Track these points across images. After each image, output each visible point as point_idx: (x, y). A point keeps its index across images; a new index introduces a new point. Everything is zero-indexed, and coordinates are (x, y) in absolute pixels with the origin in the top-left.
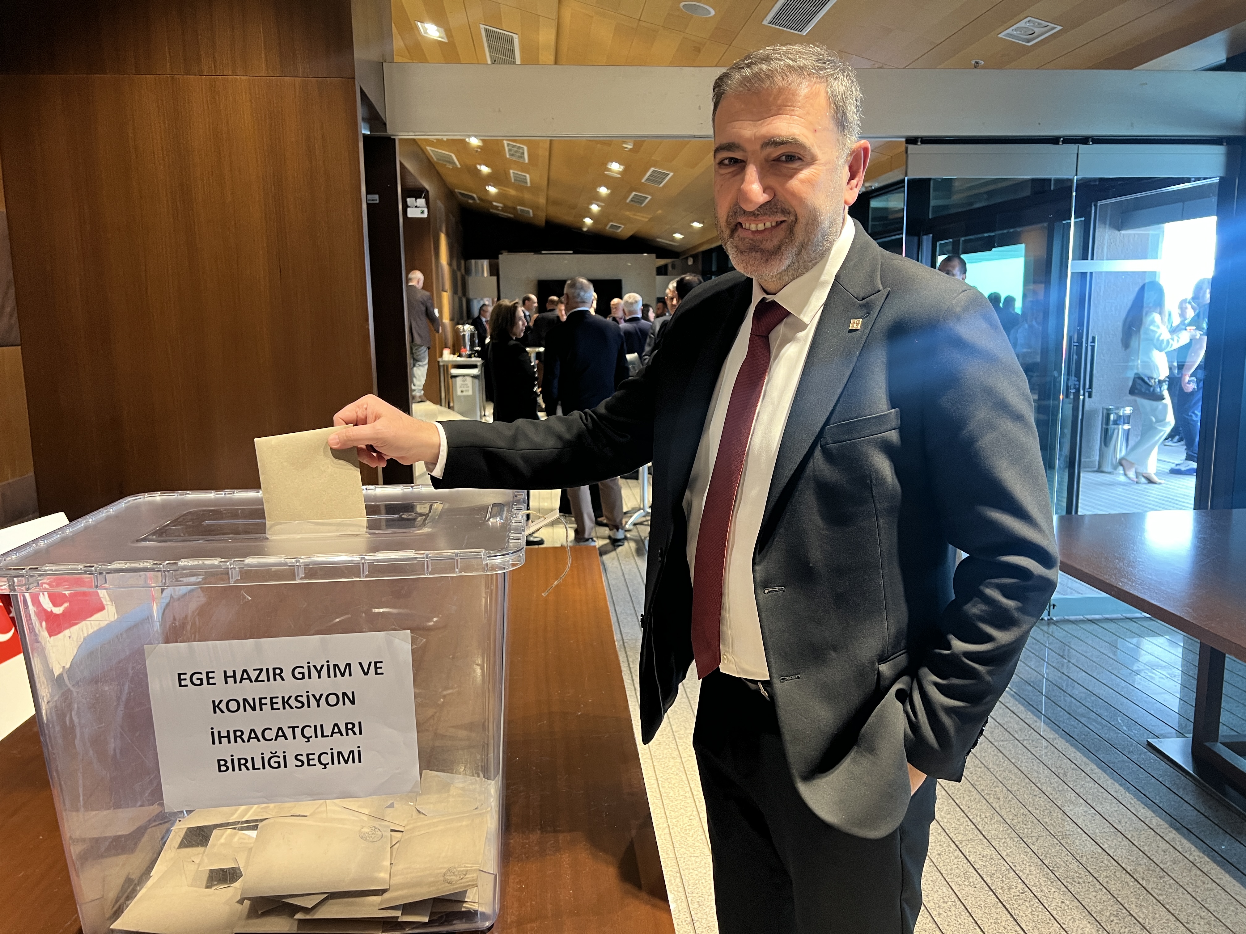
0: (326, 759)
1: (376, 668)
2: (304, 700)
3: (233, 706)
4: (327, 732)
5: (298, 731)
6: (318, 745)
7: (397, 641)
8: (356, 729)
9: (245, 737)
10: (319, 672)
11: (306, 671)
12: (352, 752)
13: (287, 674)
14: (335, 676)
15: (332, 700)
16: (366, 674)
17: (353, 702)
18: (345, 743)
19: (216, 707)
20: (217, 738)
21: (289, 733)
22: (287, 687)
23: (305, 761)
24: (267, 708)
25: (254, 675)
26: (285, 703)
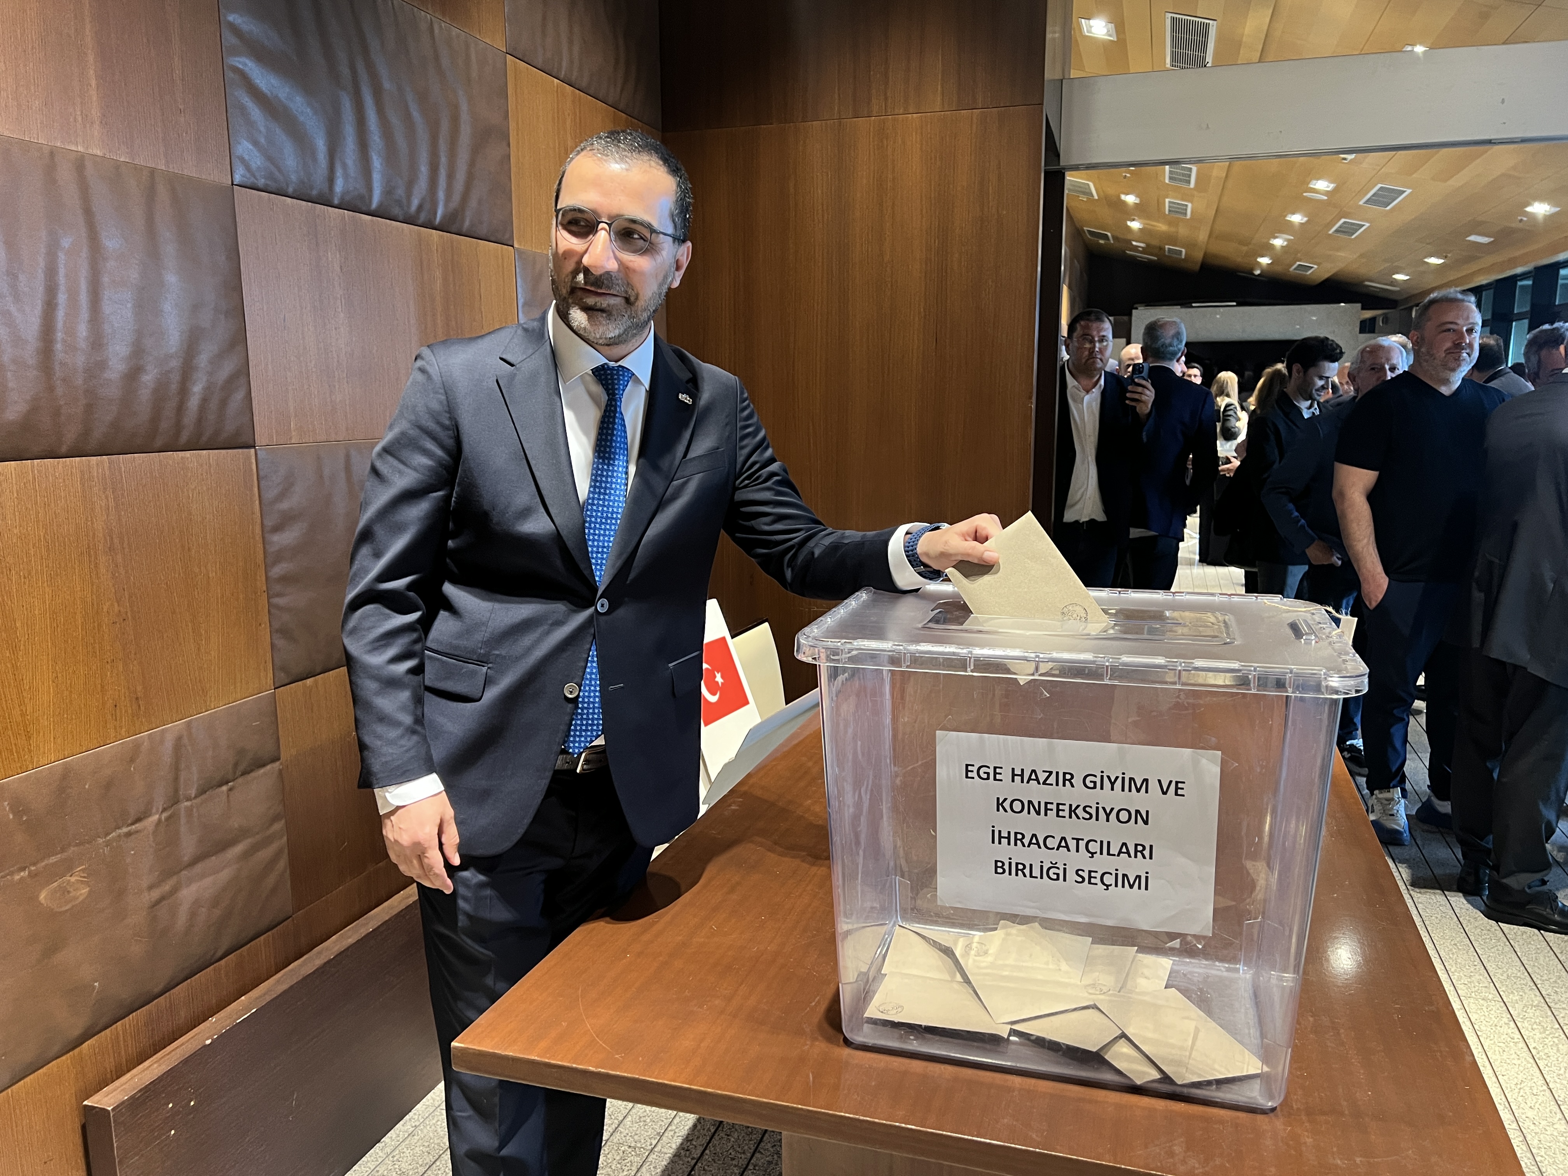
0: (1108, 879)
1: (1177, 788)
2: (1093, 811)
3: (1017, 806)
4: (1114, 850)
5: (1082, 844)
6: (1102, 863)
7: (1204, 761)
8: (1147, 853)
9: (1026, 841)
10: (1113, 784)
11: (1098, 780)
12: (1139, 877)
13: (1077, 781)
14: (1130, 790)
15: (1124, 816)
16: (1164, 793)
17: (1146, 822)
18: (1133, 866)
19: (999, 804)
20: (997, 837)
21: (1072, 844)
22: (1076, 795)
23: (1086, 878)
24: (1052, 814)
25: (1042, 777)
26: (1072, 811)
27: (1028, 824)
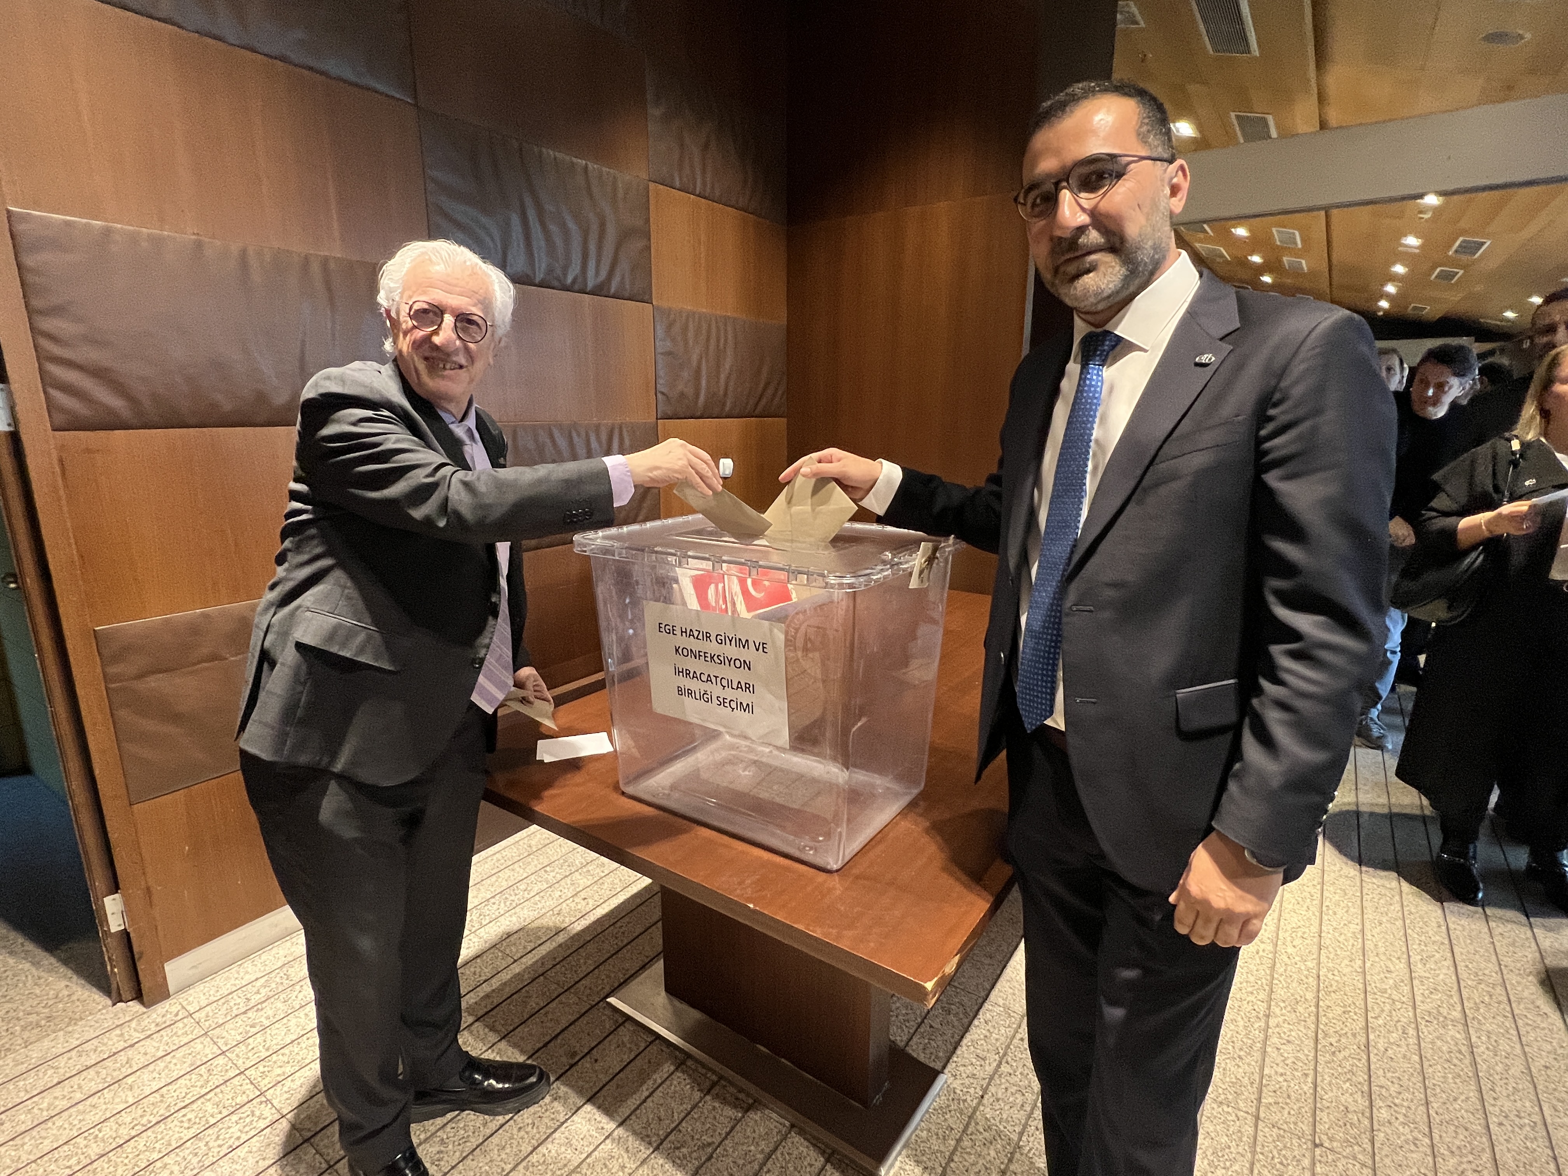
0: (733, 705)
1: (764, 648)
2: (722, 659)
3: (685, 653)
4: (735, 686)
5: (719, 679)
6: (729, 694)
7: (776, 630)
8: (751, 689)
9: (691, 675)
10: (731, 641)
11: (723, 638)
12: (748, 705)
13: (713, 638)
14: (739, 646)
15: (738, 664)
16: (757, 650)
17: (749, 669)
18: (745, 697)
19: (677, 650)
20: (678, 672)
21: (714, 679)
22: (712, 647)
23: (722, 703)
24: (702, 658)
25: (696, 634)
26: (712, 658)
27: (693, 665)
